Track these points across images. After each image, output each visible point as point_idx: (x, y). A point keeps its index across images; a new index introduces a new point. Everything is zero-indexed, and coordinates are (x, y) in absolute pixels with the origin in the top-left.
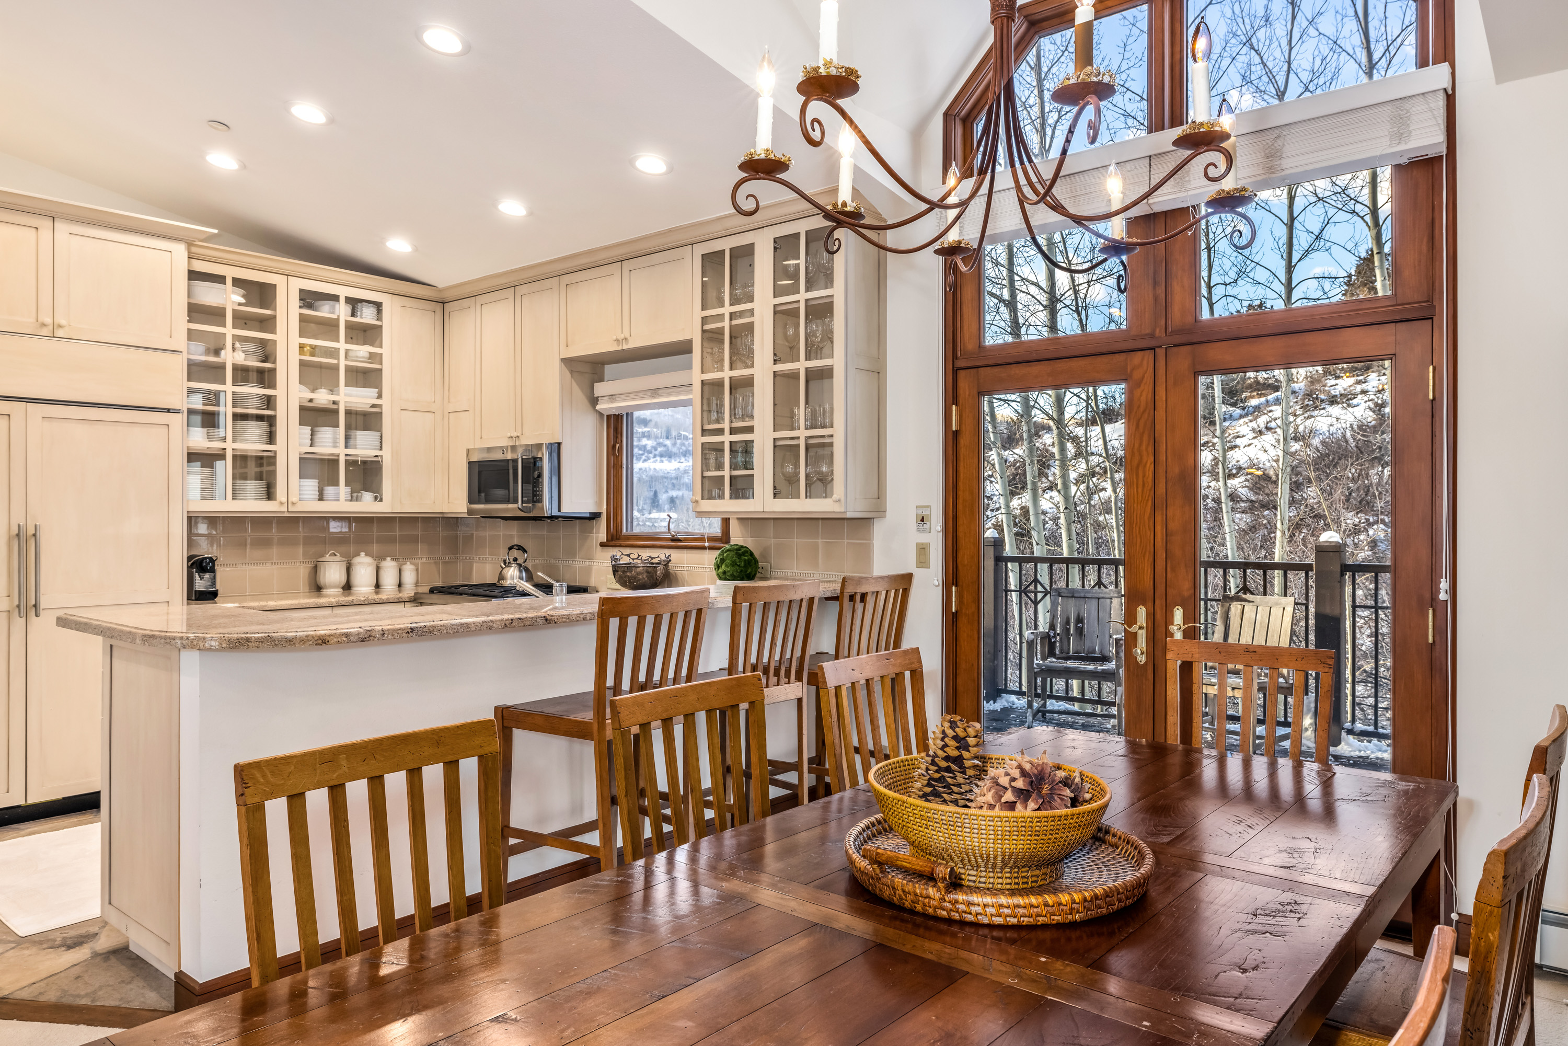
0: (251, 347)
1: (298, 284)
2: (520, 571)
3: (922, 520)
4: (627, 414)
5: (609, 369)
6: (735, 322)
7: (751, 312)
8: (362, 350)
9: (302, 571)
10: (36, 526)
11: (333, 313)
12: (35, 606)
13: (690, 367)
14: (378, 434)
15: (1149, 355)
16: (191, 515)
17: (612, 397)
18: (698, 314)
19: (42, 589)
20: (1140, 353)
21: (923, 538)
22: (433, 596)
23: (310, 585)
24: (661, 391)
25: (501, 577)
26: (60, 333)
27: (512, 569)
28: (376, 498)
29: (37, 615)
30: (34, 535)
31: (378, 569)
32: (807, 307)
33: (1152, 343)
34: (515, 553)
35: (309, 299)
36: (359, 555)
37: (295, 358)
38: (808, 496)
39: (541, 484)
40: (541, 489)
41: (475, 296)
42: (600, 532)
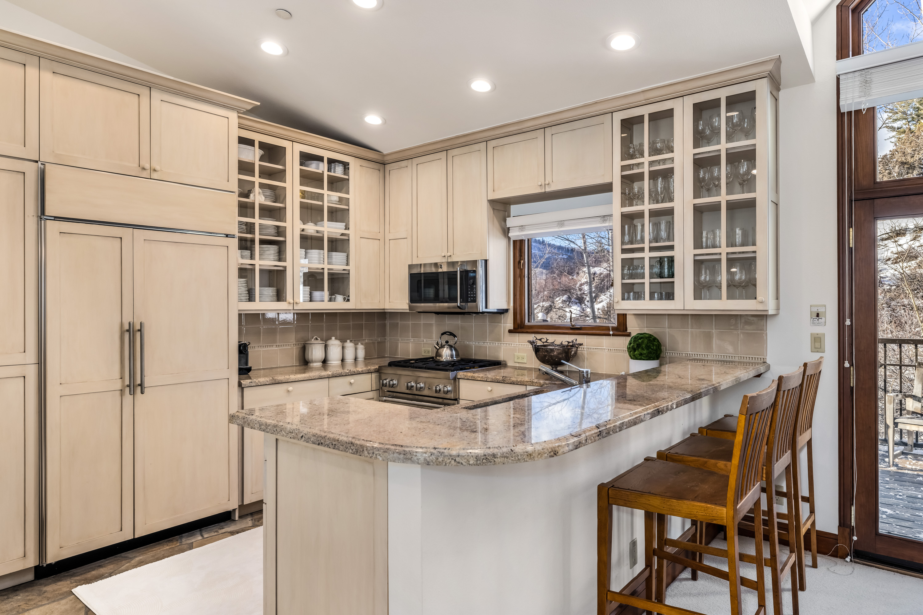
0: (268, 192)
1: (299, 148)
2: (451, 350)
3: (818, 315)
4: (528, 240)
5: (514, 209)
6: (652, 169)
7: (672, 159)
8: (335, 196)
9: (294, 351)
10: (141, 323)
11: (318, 169)
12: (141, 385)
13: (610, 202)
14: (345, 254)
16: (241, 312)
17: (522, 227)
18: (618, 163)
19: (146, 372)
21: (818, 330)
22: (389, 368)
23: (299, 360)
24: (566, 222)
25: (438, 354)
26: (154, 176)
27: (445, 349)
28: (344, 299)
29: (142, 392)
30: (140, 330)
31: (343, 348)
32: (727, 154)
34: (446, 338)
35: (306, 158)
36: (331, 339)
37: (298, 200)
38: (728, 298)
39: (475, 289)
40: (475, 293)
41: (412, 158)
42: (508, 322)
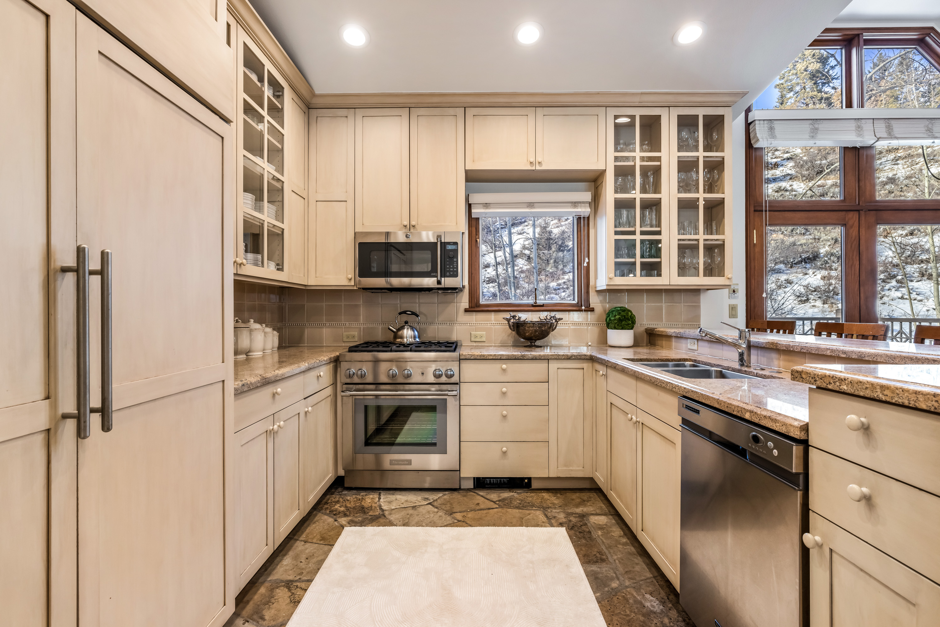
1: (243, 37)
3: (734, 291)
6: (643, 163)
7: (659, 159)
12: (102, 409)
15: (856, 215)
17: (486, 205)
18: (612, 154)
20: (852, 212)
21: (733, 302)
24: (538, 205)
29: (106, 426)
30: (100, 272)
32: (704, 162)
33: (858, 208)
38: (705, 275)
39: (455, 263)
40: (455, 266)
41: (355, 108)
42: (464, 301)
